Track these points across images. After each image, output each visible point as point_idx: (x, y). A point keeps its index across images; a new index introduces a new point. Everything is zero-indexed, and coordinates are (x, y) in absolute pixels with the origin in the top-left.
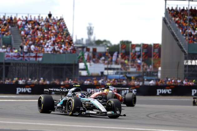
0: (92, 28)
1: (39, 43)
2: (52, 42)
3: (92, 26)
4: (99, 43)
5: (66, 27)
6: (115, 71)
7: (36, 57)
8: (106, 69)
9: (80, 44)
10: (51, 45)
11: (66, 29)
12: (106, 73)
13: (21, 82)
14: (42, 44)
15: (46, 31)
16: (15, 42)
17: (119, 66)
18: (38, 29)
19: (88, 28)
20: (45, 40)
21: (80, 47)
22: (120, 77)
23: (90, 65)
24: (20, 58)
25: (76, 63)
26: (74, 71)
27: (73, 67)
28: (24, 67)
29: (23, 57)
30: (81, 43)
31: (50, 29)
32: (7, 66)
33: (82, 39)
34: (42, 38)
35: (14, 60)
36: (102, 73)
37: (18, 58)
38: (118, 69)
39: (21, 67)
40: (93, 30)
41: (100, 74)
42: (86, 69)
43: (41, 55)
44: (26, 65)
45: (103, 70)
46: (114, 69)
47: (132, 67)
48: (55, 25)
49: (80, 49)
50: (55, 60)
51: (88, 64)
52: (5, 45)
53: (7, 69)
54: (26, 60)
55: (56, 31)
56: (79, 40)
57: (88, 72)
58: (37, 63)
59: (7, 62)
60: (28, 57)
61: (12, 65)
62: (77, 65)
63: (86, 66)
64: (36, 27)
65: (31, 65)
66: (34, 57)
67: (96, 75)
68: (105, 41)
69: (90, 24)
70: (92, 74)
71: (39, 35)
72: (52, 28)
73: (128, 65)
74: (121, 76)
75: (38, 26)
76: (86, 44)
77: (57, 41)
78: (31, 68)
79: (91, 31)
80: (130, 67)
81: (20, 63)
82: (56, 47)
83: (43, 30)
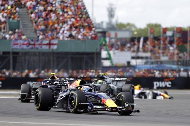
0: (114, 9)
1: (53, 28)
2: (69, 26)
3: (113, 7)
4: (121, 27)
5: (85, 9)
6: (144, 61)
7: (50, 44)
8: (133, 58)
9: (99, 28)
10: (67, 30)
11: (85, 10)
12: (133, 62)
13: (32, 75)
14: (56, 29)
15: (61, 13)
16: (23, 27)
17: (148, 54)
18: (51, 11)
19: (108, 9)
20: (61, 24)
21: (100, 32)
22: (150, 68)
23: (114, 54)
24: (31, 46)
25: (98, 51)
26: (95, 61)
27: (95, 56)
28: (35, 58)
29: (34, 44)
30: (101, 27)
31: (66, 10)
33: (102, 22)
34: (56, 22)
35: (23, 49)
36: (129, 63)
37: (28, 46)
38: (147, 58)
39: (32, 57)
40: (114, 11)
41: (126, 64)
42: (109, 58)
43: (56, 42)
44: (37, 54)
45: (129, 59)
46: (142, 58)
47: (163, 56)
48: (72, 5)
50: (73, 48)
51: (111, 52)
52: (12, 30)
53: (15, 59)
54: (37, 48)
55: (73, 13)
56: (99, 24)
57: (111, 62)
58: (51, 51)
59: (15, 51)
60: (39, 44)
61: (21, 54)
62: (99, 54)
63: (109, 54)
64: (49, 8)
65: (43, 54)
66: (47, 44)
67: (121, 65)
68: (128, 24)
69: (111, 5)
70: (116, 64)
71: (53, 18)
72: (69, 10)
73: (159, 53)
74: (152, 66)
75: (51, 7)
76: (107, 28)
77: (75, 25)
78: (44, 58)
79: (112, 13)
80: (161, 55)
81: (31, 53)
82: (74, 33)
83: (58, 12)
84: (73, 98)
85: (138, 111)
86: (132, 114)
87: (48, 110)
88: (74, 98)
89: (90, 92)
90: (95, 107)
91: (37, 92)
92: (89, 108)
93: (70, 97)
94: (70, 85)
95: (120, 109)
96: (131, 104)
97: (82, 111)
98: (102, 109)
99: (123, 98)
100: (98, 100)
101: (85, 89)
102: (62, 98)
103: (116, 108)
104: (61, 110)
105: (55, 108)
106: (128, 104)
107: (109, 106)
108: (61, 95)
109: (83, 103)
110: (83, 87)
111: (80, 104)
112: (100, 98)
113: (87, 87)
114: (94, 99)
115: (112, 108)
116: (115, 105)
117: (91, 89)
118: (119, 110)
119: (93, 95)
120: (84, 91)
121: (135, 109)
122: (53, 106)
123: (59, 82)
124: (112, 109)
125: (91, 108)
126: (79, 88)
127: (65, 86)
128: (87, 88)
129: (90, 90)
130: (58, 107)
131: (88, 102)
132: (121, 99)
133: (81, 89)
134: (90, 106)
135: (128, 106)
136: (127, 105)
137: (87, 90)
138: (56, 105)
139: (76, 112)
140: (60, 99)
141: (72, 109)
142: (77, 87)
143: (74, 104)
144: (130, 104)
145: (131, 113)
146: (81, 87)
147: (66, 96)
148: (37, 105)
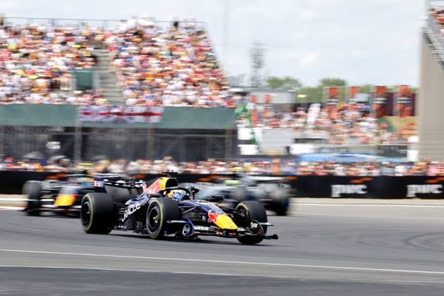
1: (153, 84)
2: (182, 82)
4: (276, 84)
5: (211, 50)
7: (147, 114)
8: (297, 141)
9: (237, 87)
12: (297, 149)
14: (159, 86)
16: (102, 83)
18: (150, 54)
23: (263, 133)
26: (227, 145)
27: (227, 136)
32: (85, 133)
33: (243, 76)
36: (288, 149)
43: (158, 110)
47: (352, 137)
48: (189, 45)
49: (238, 98)
52: (81, 89)
55: (191, 58)
56: (234, 78)
57: (258, 148)
60: (129, 114)
63: (253, 134)
64: (147, 50)
68: (288, 80)
69: (257, 44)
72: (182, 53)
77: (193, 81)
82: (190, 94)
84: (155, 211)
85: (275, 237)
86: (264, 241)
87: (106, 232)
88: (158, 211)
89: (185, 201)
90: (195, 228)
91: (87, 200)
92: (185, 230)
93: (150, 210)
94: (148, 187)
95: (242, 232)
96: (263, 224)
97: (173, 235)
98: (208, 232)
99: (247, 213)
100: (202, 215)
101: (176, 195)
102: (134, 211)
103: (235, 231)
104: (131, 233)
105: (120, 229)
106: (256, 223)
107: (223, 228)
108: (132, 206)
109: (174, 221)
110: (172, 192)
111: (168, 222)
112: (204, 211)
113: (180, 191)
114: (193, 213)
115: (228, 231)
116: (232, 226)
117: (188, 194)
118: (241, 235)
119: (192, 206)
120: (175, 198)
121: (269, 233)
122: (115, 227)
123: (126, 181)
124: (228, 233)
125: (188, 230)
126: (165, 193)
127: (138, 188)
128: (179, 193)
129: (186, 198)
130: (125, 227)
131: (184, 220)
132: (243, 215)
133: (168, 195)
134: (187, 227)
135: (256, 227)
136: (254, 225)
137: (179, 197)
138: (122, 223)
139: (161, 237)
140: (130, 213)
141: (152, 231)
142: (162, 192)
143: (156, 222)
144: (260, 223)
145: (261, 240)
146: (168, 191)
147: (142, 207)
148: (85, 224)
